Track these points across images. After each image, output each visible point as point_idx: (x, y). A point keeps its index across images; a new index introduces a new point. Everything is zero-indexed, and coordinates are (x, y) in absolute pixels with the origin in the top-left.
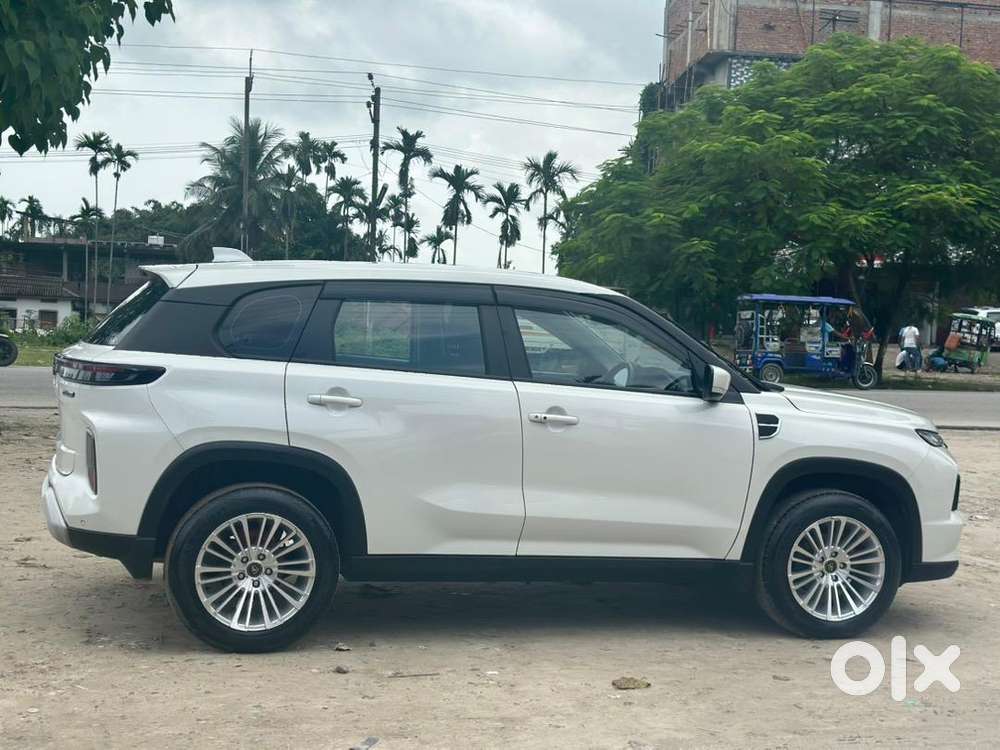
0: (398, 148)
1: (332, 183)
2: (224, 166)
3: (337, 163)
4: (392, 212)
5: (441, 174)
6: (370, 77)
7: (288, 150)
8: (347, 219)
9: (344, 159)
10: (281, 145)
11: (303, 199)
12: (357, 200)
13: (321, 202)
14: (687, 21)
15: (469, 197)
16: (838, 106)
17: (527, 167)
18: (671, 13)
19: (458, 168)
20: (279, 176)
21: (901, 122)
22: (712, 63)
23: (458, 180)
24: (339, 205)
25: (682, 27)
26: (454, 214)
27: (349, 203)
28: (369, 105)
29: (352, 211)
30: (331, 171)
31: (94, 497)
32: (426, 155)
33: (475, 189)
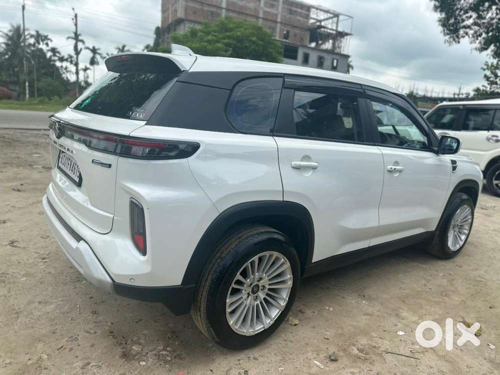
0: (72, 38)
1: (48, 48)
2: (8, 40)
3: (49, 42)
4: (69, 60)
5: (88, 48)
6: (73, 9)
7: (32, 36)
8: (55, 61)
9: (51, 41)
10: (29, 34)
11: (38, 53)
12: (58, 55)
13: (44, 55)
14: (169, 7)
15: (98, 57)
16: (229, 37)
17: (117, 49)
18: (163, 5)
19: (94, 47)
20: (30, 44)
21: (248, 44)
22: (179, 22)
23: (94, 51)
24: (51, 56)
25: (168, 9)
26: (93, 62)
27: (54, 55)
28: (73, 19)
29: (56, 58)
30: (47, 44)
31: (142, 258)
32: (82, 41)
33: (100, 54)
